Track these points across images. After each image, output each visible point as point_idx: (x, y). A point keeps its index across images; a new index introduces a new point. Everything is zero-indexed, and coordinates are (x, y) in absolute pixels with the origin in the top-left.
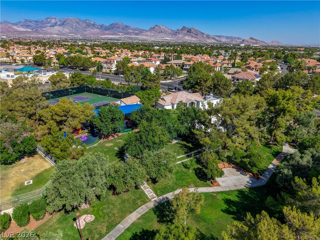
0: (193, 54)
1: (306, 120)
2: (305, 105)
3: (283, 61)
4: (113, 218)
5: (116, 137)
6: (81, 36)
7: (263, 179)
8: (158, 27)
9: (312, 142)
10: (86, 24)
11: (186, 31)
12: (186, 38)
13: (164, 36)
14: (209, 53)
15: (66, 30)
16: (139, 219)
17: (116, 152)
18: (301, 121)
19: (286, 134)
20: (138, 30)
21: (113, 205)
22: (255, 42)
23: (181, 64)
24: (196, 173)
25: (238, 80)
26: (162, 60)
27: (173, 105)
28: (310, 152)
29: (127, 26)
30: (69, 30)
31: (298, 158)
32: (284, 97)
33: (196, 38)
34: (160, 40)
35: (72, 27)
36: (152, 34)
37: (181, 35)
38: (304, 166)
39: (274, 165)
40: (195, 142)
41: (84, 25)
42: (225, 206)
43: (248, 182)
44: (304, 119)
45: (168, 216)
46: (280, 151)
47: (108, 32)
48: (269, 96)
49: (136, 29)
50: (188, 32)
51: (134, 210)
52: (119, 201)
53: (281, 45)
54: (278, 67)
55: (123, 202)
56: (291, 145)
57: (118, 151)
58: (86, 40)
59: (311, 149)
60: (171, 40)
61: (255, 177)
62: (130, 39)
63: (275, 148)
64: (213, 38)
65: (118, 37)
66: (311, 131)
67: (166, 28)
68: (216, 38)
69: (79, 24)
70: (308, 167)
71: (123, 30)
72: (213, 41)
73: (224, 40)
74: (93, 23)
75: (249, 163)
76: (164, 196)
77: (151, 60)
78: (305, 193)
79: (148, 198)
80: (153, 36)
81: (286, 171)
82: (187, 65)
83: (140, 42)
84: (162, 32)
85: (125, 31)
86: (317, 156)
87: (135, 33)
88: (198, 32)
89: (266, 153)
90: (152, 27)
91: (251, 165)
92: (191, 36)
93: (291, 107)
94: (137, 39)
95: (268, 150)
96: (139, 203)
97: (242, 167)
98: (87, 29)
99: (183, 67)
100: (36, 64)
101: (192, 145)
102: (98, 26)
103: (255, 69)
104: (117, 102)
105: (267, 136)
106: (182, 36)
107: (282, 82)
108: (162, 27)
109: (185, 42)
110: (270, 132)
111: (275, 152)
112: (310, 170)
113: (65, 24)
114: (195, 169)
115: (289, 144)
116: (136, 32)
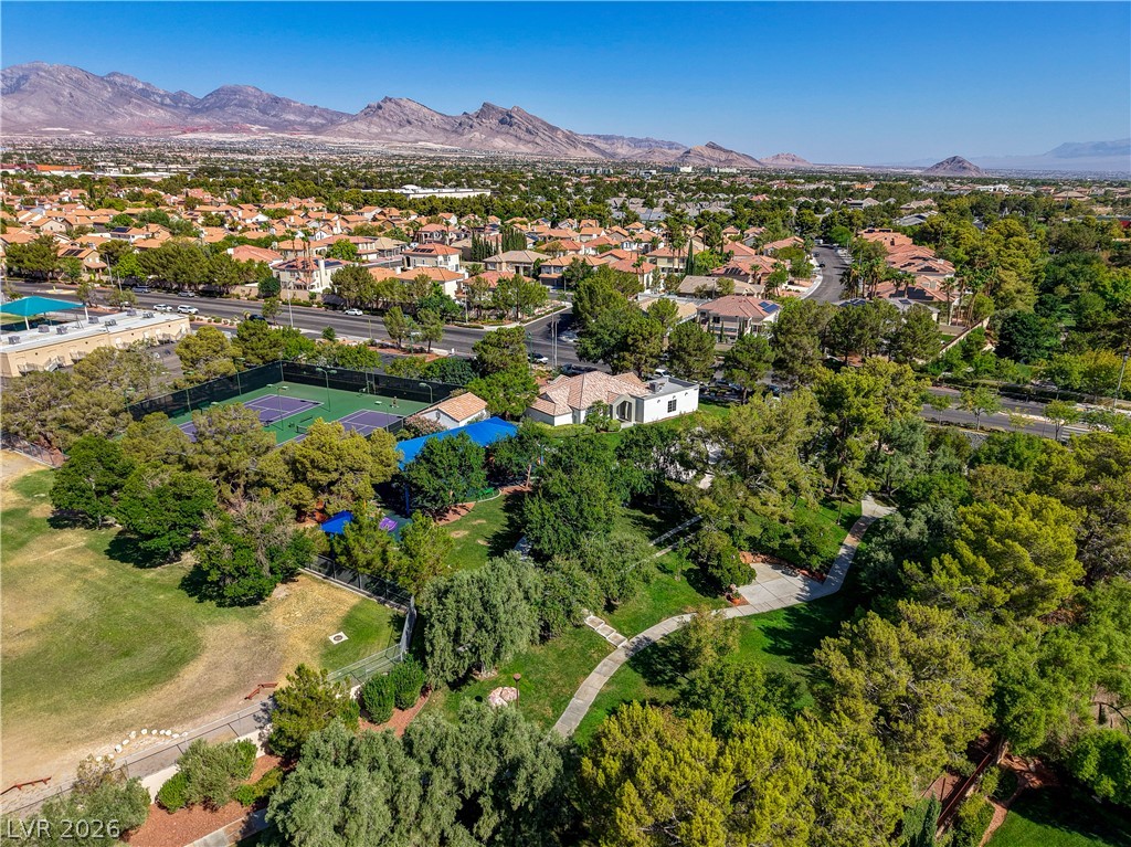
0: (546, 215)
1: (905, 438)
2: (901, 400)
3: (821, 237)
4: (555, 690)
5: (463, 512)
6: (99, 134)
7: (831, 580)
8: (393, 105)
9: (924, 490)
10: (113, 88)
11: (495, 121)
12: (495, 144)
13: (418, 137)
14: (599, 215)
15: (31, 112)
16: (607, 684)
17: (486, 551)
18: (896, 440)
19: (865, 472)
20: (320, 115)
21: (543, 663)
22: (723, 157)
23: (530, 264)
24: (689, 580)
25: (717, 320)
26: (464, 249)
27: (575, 412)
28: (923, 513)
29: (276, 100)
30: (45, 111)
31: (900, 528)
32: (858, 390)
33: (530, 145)
34: (405, 153)
35: (57, 102)
36: (375, 130)
37: (477, 134)
38: (914, 541)
39: (846, 547)
40: (664, 510)
41: (107, 94)
42: (768, 642)
43: (802, 590)
44: (903, 435)
45: (663, 672)
46: (857, 513)
47: (205, 121)
48: (823, 385)
49: (312, 111)
50: (502, 122)
51: (591, 670)
52: (552, 656)
53: (802, 165)
54: (811, 262)
55: (562, 655)
56: (879, 498)
57: (490, 548)
58: (119, 150)
59: (924, 507)
60: (444, 151)
61: (816, 577)
62: (293, 147)
63: (847, 508)
64: (589, 145)
65: (244, 138)
66: (920, 464)
67: (425, 110)
68: (597, 144)
69: (85, 90)
70: (923, 542)
71: (264, 112)
72: (591, 154)
73: (623, 151)
74: (140, 86)
75: (802, 547)
76: (640, 636)
77: (430, 251)
78: (923, 586)
79: (609, 644)
80: (377, 136)
81: (881, 556)
82: (550, 267)
83: (335, 158)
84: (409, 122)
85: (271, 119)
86: (935, 519)
87: (311, 125)
88: (538, 124)
89: (829, 522)
90: (374, 104)
91: (806, 553)
92: (513, 138)
93: (875, 412)
94: (322, 147)
95: (831, 513)
96: (595, 656)
97: (784, 559)
98: (117, 107)
99: (540, 273)
100: (19, 275)
101: (659, 515)
102: (162, 97)
103: (754, 276)
104: (427, 416)
105: (826, 481)
106: (483, 136)
107: (836, 329)
108: (410, 103)
109: (495, 159)
110: (831, 471)
111: (845, 517)
112: (925, 548)
113: (25, 86)
114: (683, 573)
115: (874, 496)
116: (313, 120)
